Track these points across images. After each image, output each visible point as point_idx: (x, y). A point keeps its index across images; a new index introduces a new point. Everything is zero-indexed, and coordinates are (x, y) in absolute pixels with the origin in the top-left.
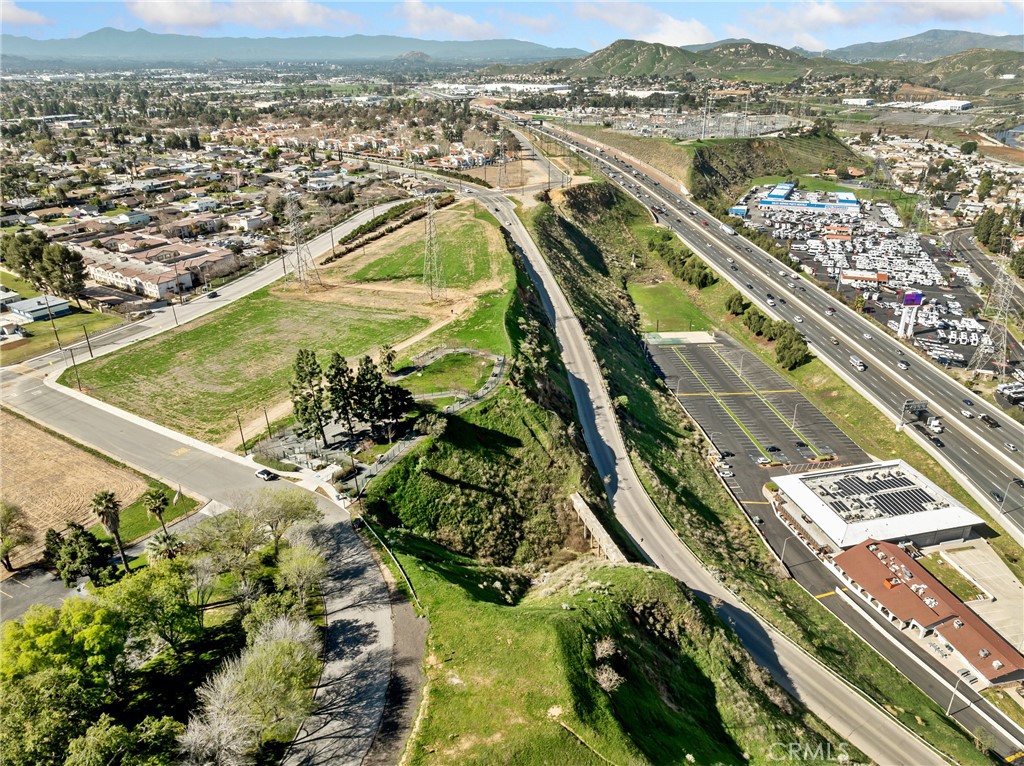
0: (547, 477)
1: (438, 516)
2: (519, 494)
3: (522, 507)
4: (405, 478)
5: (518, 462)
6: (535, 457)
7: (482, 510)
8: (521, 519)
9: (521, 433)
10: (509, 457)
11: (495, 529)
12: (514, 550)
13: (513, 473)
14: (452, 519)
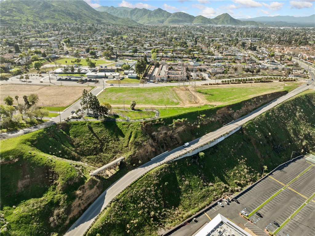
0: (122, 149)
1: (79, 136)
2: (108, 147)
3: (105, 150)
4: (82, 125)
5: (118, 140)
6: (124, 142)
7: (92, 142)
8: (102, 151)
9: (127, 135)
10: (117, 137)
11: (90, 148)
12: (89, 155)
13: (113, 141)
14: (82, 138)
